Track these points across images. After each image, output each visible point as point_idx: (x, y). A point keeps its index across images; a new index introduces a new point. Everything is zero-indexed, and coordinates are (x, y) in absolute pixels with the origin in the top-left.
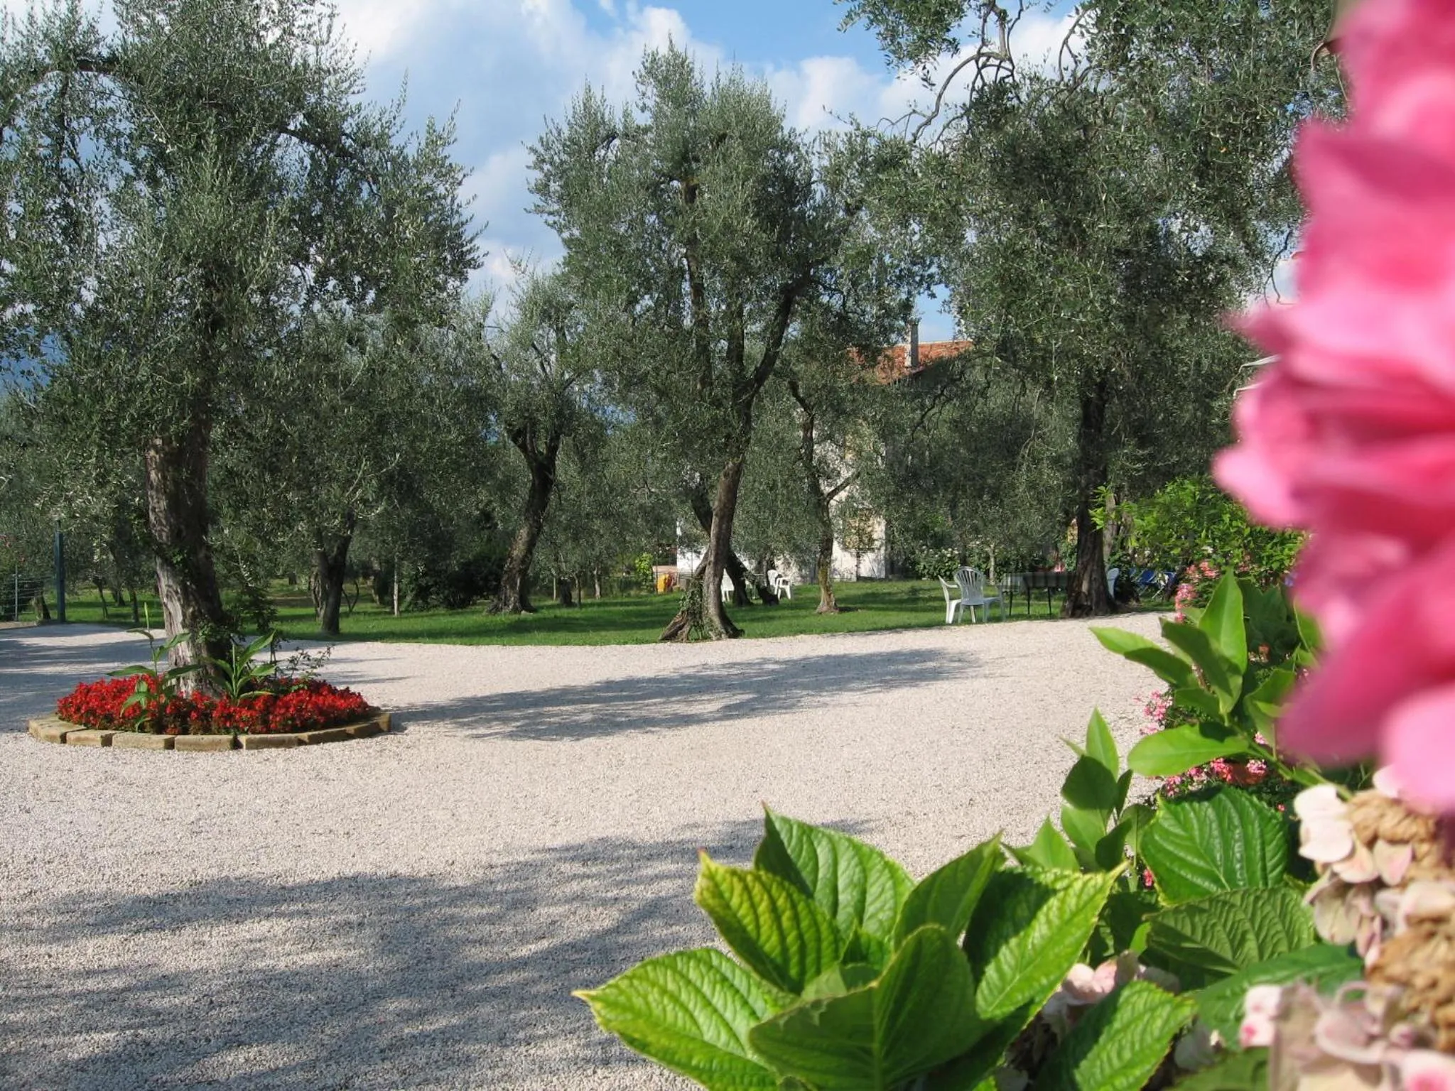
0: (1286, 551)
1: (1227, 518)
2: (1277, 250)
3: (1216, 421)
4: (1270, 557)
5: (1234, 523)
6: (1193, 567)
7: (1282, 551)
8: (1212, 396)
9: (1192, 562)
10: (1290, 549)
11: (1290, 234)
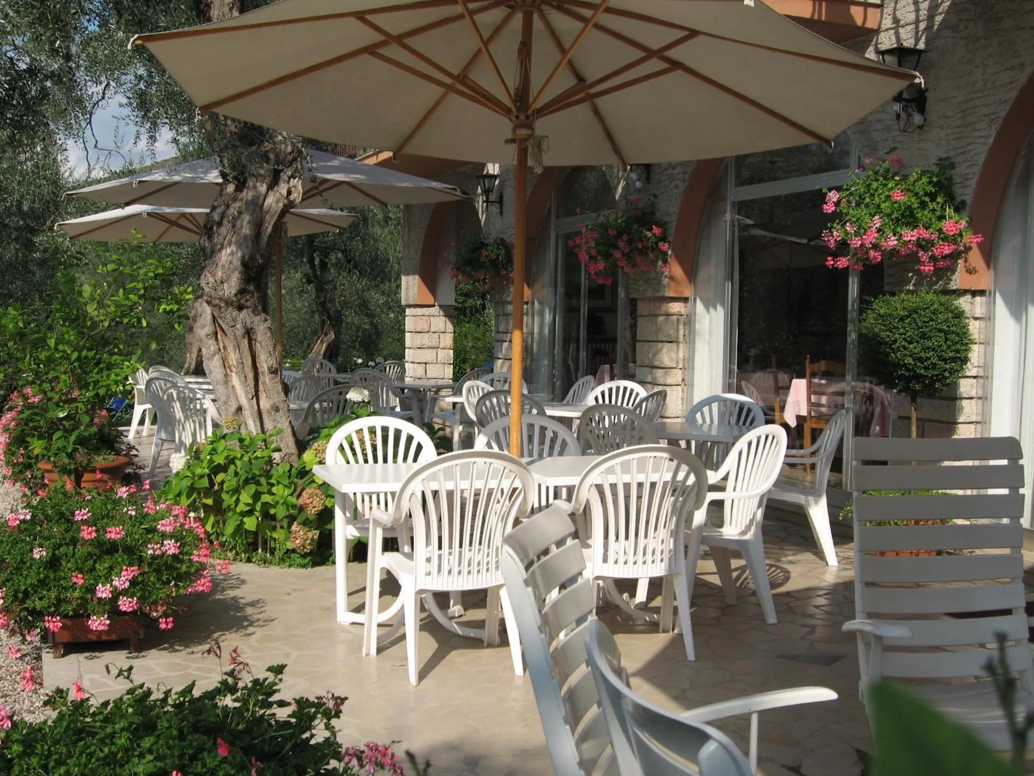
0: (113, 377)
1: (52, 343)
2: (95, 98)
3: (37, 255)
4: (96, 383)
5: (61, 347)
6: (15, 393)
7: (108, 376)
8: (34, 231)
9: (15, 388)
10: (116, 375)
11: (108, 84)
